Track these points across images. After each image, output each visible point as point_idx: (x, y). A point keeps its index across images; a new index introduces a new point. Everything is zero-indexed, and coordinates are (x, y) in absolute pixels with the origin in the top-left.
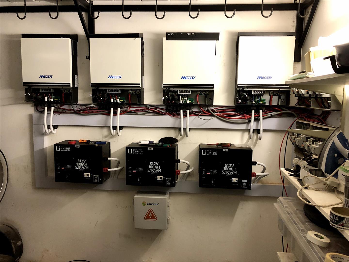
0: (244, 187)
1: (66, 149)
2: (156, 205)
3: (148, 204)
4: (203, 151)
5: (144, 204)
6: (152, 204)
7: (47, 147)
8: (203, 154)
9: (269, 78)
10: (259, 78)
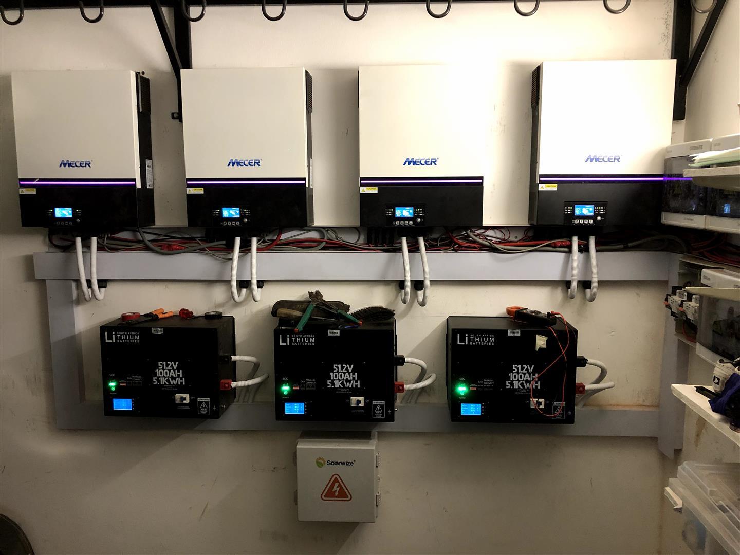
0: (557, 418)
1: (129, 337)
2: (348, 465)
3: (330, 463)
4: (459, 335)
5: (320, 465)
6: (339, 464)
7: (83, 332)
8: (460, 342)
9: (613, 160)
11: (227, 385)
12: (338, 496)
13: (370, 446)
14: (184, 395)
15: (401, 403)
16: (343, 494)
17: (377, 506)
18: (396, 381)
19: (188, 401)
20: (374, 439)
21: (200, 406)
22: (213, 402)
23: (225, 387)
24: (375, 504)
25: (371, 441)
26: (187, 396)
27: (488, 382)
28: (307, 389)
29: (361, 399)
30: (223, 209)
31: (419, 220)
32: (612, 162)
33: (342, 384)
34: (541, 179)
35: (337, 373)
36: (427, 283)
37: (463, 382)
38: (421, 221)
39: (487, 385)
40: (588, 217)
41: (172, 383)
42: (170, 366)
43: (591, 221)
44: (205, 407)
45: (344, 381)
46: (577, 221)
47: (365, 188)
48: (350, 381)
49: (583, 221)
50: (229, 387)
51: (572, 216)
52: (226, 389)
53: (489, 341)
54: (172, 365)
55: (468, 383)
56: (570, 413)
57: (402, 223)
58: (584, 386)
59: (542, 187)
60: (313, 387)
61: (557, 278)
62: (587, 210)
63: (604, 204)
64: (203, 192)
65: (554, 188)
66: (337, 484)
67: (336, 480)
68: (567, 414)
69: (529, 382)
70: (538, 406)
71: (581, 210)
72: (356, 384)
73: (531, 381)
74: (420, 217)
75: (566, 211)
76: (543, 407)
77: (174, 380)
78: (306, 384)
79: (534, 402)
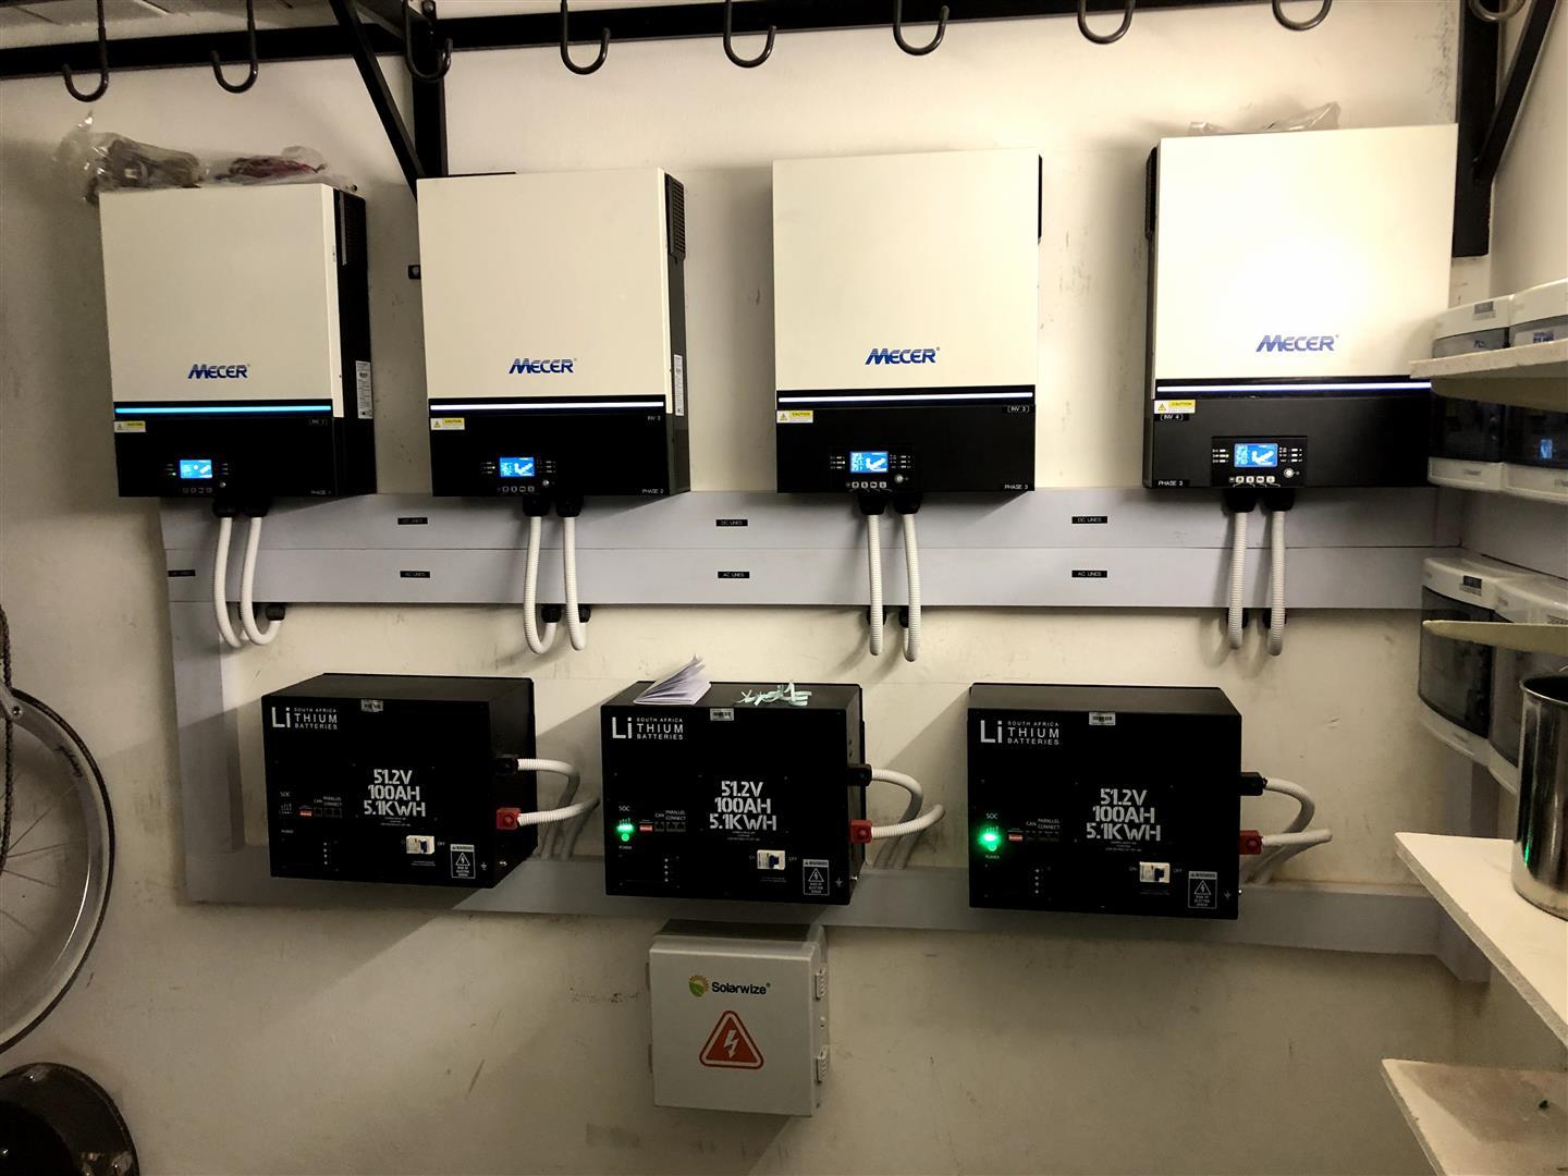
0: (1199, 905)
1: (317, 718)
2: (755, 992)
3: (717, 988)
4: (983, 722)
5: (697, 990)
6: (735, 989)
8: (987, 737)
9: (1318, 346)
10: (1268, 344)
11: (509, 820)
12: (734, 1059)
13: (801, 955)
14: (423, 838)
15: (875, 865)
16: (745, 1054)
17: (819, 1083)
18: (863, 816)
19: (431, 850)
20: (813, 939)
21: (455, 861)
22: (480, 855)
23: (505, 823)
24: (813, 1078)
25: (806, 944)
26: (430, 840)
27: (1047, 824)
28: (668, 830)
29: (780, 854)
30: (501, 459)
31: (900, 478)
32: (1315, 349)
33: (741, 821)
34: (1160, 389)
35: (729, 800)
36: (916, 615)
37: (993, 823)
38: (904, 481)
39: (1045, 829)
40: (1264, 471)
41: (400, 812)
42: (396, 777)
43: (1271, 479)
44: (466, 863)
45: (745, 817)
46: (1239, 480)
47: (787, 413)
48: (755, 817)
49: (1253, 478)
50: (512, 823)
51: (1230, 468)
52: (506, 828)
53: (1047, 737)
54: (400, 777)
55: (1004, 826)
56: (1228, 895)
57: (864, 485)
58: (1260, 838)
59: (1163, 407)
60: (680, 826)
61: (1206, 601)
62: (1265, 456)
63: (1299, 442)
64: (462, 427)
65: (1189, 407)
66: (732, 1033)
67: (730, 1023)
68: (1221, 898)
69: (1138, 826)
70: (1157, 879)
71: (1250, 455)
72: (769, 822)
73: (1140, 825)
74: (903, 472)
75: (1216, 458)
76: (1168, 881)
77: (403, 807)
78: (666, 821)
79: (1147, 869)
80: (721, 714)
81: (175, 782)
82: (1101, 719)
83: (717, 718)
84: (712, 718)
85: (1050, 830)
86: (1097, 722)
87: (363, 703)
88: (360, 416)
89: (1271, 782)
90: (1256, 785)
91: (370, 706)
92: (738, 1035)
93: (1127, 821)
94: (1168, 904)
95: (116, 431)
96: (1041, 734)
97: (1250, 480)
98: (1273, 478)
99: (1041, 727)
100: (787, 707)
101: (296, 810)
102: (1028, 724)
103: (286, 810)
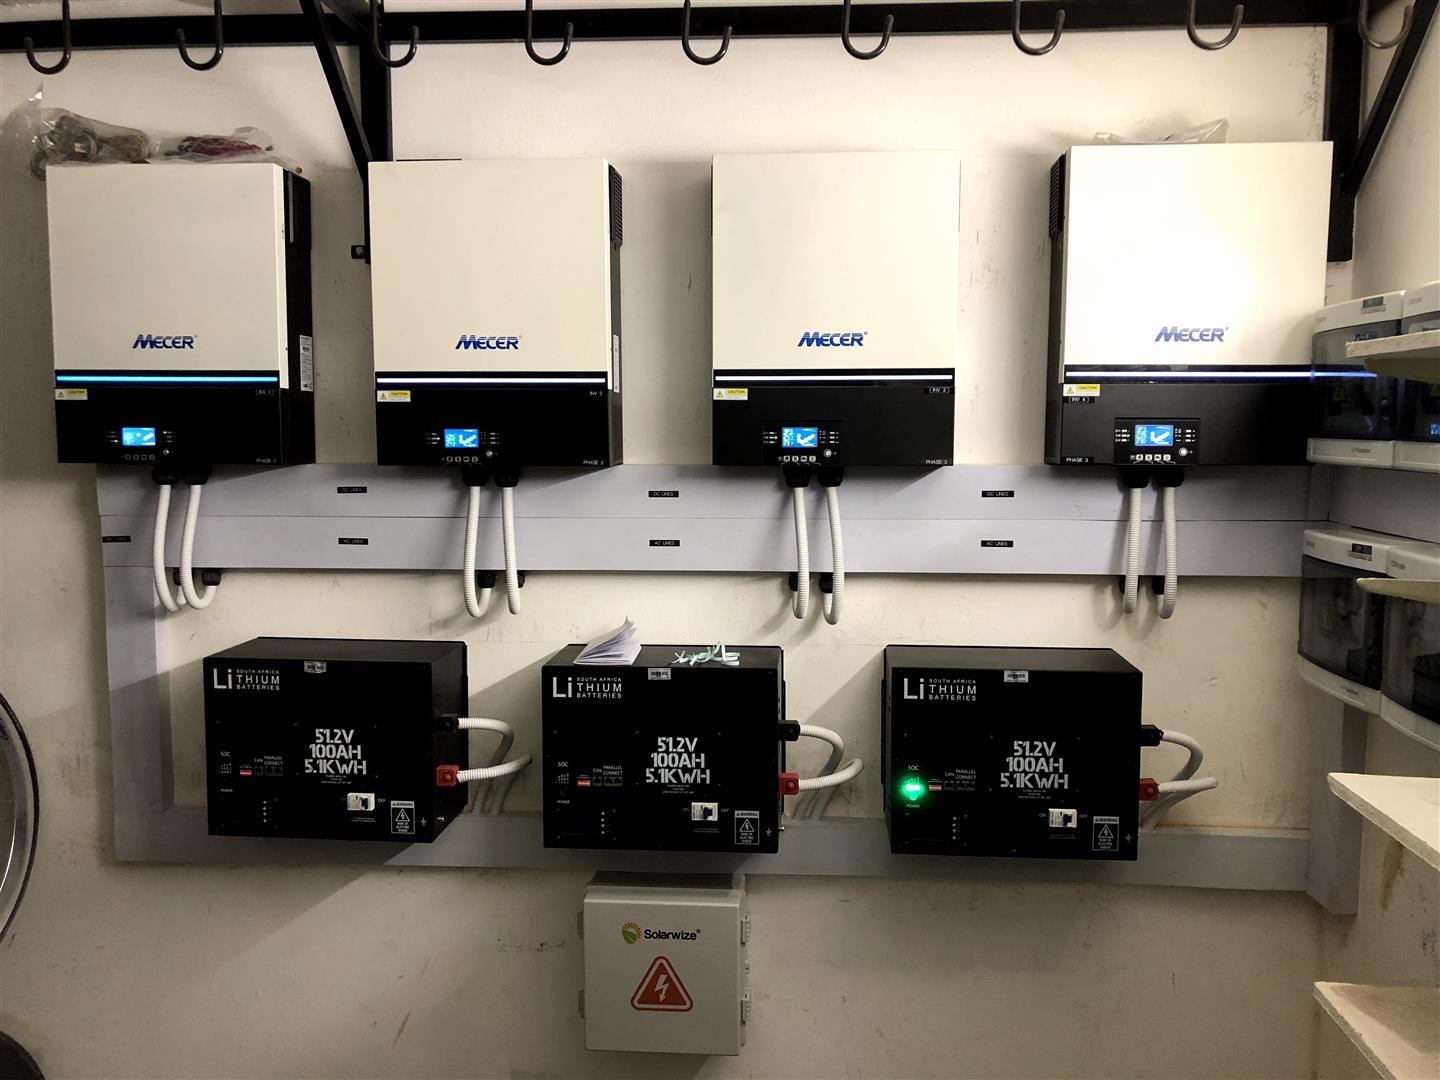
0: (1103, 848)
1: (260, 679)
2: (686, 938)
3: (649, 935)
4: (906, 680)
5: (629, 937)
6: (667, 936)
7: (173, 670)
8: (909, 694)
9: (1209, 337)
10: (1165, 335)
11: (449, 777)
12: (664, 1002)
13: (727, 902)
14: (364, 796)
15: (793, 816)
16: (676, 997)
17: (743, 1022)
18: (784, 770)
19: (372, 807)
20: (738, 886)
21: (395, 818)
22: (421, 810)
23: (445, 780)
24: (739, 1019)
25: (733, 892)
26: (371, 797)
28: (606, 785)
29: (713, 806)
30: (446, 431)
31: (828, 453)
32: (1208, 340)
33: (676, 775)
34: (1069, 374)
35: (665, 755)
36: (840, 580)
37: (914, 774)
38: (832, 455)
39: (963, 780)
40: (1161, 450)
41: (341, 770)
42: (338, 736)
43: (1167, 458)
44: (406, 819)
45: (680, 771)
46: (1139, 458)
47: (723, 391)
48: (690, 771)
49: (1151, 456)
50: (452, 779)
51: (1131, 447)
52: (446, 784)
53: (965, 693)
54: (342, 736)
55: (925, 776)
56: (1128, 838)
57: (795, 459)
58: (1157, 785)
59: (1071, 391)
60: (617, 781)
61: (1101, 568)
62: (1162, 436)
63: (1194, 424)
64: (408, 400)
65: (1094, 391)
66: (663, 978)
67: (661, 968)
68: (1123, 840)
69: (1047, 776)
70: (1065, 824)
71: (1149, 435)
72: (703, 776)
73: (1050, 774)
74: (831, 447)
75: (1118, 438)
76: (1075, 826)
77: (345, 766)
78: (603, 776)
79: (1056, 815)
80: (658, 674)
81: (103, 743)
82: (1015, 676)
83: (655, 678)
84: (650, 677)
85: (966, 780)
86: (1011, 680)
87: (306, 664)
88: (303, 389)
89: (1167, 734)
90: (1154, 736)
91: (313, 667)
92: (668, 980)
93: (1037, 770)
94: (1076, 847)
95: (57, 398)
96: (960, 690)
97: (1149, 458)
98: (1169, 456)
99: (960, 685)
100: (719, 666)
101: (236, 770)
102: (948, 681)
103: (226, 770)
